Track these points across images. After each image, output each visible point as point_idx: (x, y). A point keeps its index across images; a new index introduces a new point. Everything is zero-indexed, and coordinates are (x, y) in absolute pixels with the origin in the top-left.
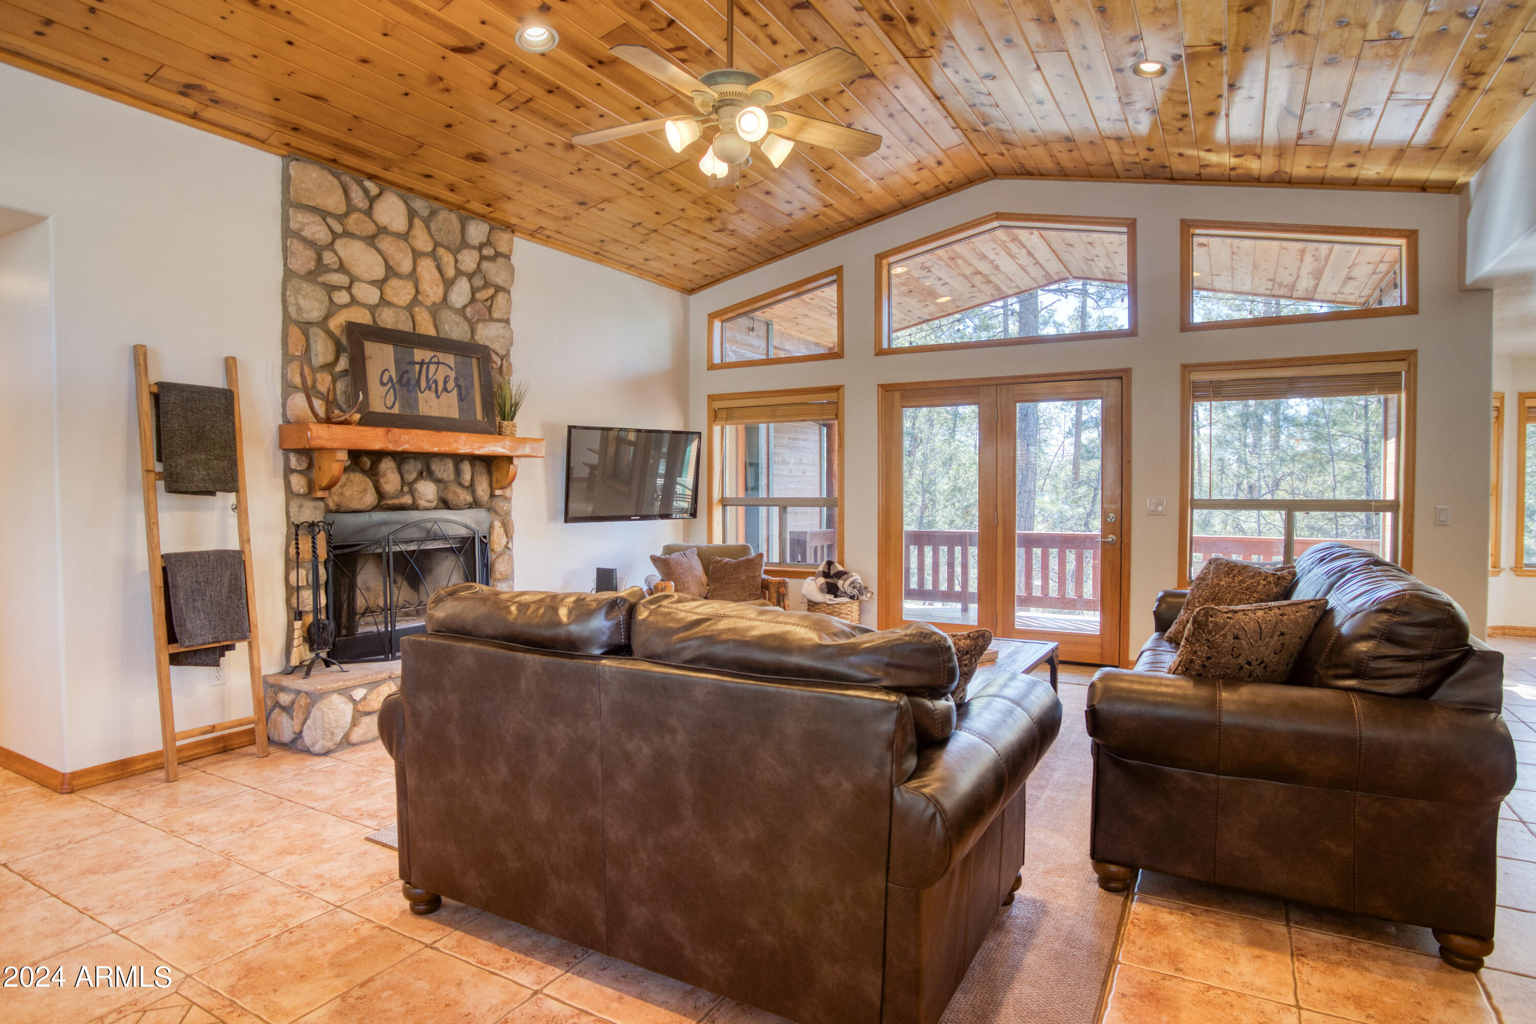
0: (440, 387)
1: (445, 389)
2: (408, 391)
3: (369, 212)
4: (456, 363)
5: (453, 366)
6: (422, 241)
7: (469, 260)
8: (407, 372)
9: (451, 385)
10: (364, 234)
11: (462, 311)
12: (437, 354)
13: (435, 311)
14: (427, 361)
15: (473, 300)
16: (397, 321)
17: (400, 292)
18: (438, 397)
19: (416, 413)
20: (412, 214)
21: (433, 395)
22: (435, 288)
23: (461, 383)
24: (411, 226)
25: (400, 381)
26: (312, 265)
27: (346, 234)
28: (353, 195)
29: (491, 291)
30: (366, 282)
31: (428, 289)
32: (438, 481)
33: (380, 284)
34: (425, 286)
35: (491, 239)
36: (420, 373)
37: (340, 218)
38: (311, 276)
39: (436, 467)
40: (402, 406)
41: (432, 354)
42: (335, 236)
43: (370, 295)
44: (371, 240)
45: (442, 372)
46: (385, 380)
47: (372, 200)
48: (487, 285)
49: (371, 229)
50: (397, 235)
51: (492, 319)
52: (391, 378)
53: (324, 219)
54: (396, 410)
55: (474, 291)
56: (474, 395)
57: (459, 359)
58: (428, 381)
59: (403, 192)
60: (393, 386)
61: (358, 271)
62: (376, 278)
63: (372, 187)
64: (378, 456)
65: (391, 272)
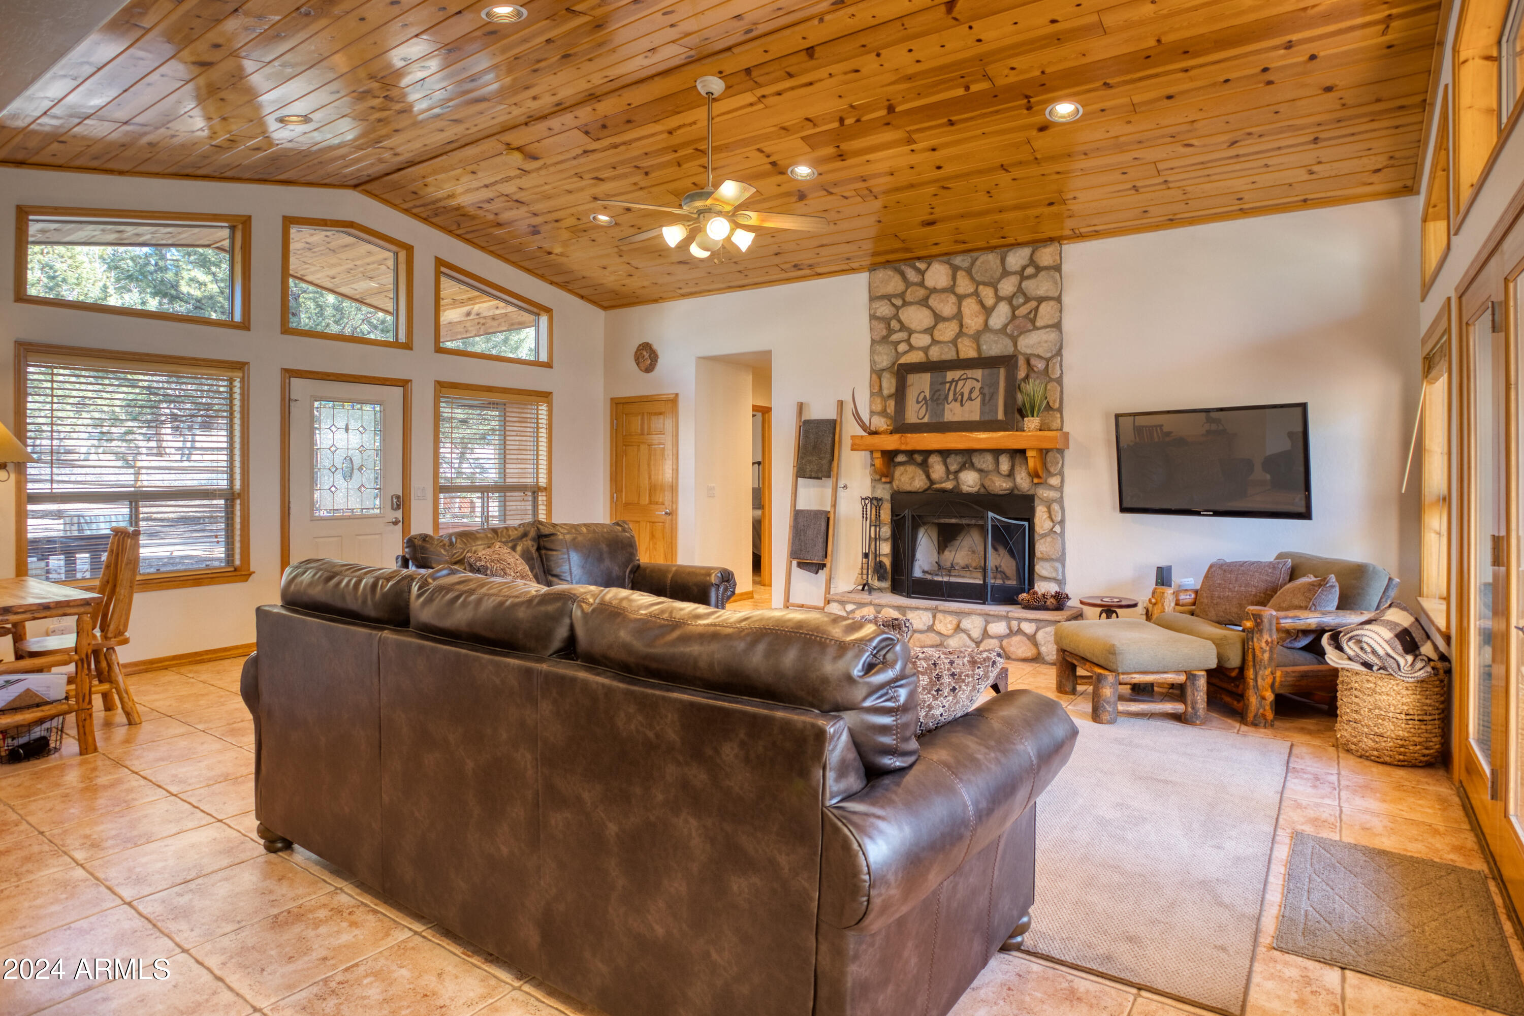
0: (966, 396)
1: (970, 399)
2: (937, 404)
3: (922, 284)
4: (983, 375)
5: (980, 379)
6: (964, 285)
7: (1007, 286)
8: (939, 390)
9: (976, 393)
10: (916, 299)
11: (1003, 330)
12: (966, 371)
13: (977, 338)
14: (956, 379)
15: (1014, 317)
16: (941, 354)
17: (947, 331)
18: (962, 405)
19: (941, 420)
20: (955, 269)
21: (958, 404)
22: (976, 319)
23: (986, 391)
24: (954, 278)
25: (932, 399)
26: (884, 333)
27: (905, 304)
28: (909, 276)
29: (1033, 304)
30: (920, 332)
31: (969, 321)
32: (980, 471)
33: (930, 331)
34: (967, 321)
35: (1035, 258)
36: (949, 389)
37: (902, 295)
38: (885, 339)
39: (976, 460)
40: (931, 417)
41: (962, 372)
42: (897, 308)
43: (924, 340)
44: (924, 302)
45: (970, 384)
46: (920, 399)
47: (922, 273)
48: (1028, 299)
49: (921, 293)
50: (944, 290)
51: (1036, 328)
52: (925, 398)
53: (890, 301)
54: (926, 420)
55: (1014, 309)
56: (997, 400)
57: (987, 371)
58: (955, 394)
59: (945, 258)
60: (926, 403)
61: (913, 326)
62: (926, 327)
63: (921, 265)
64: (927, 453)
65: (938, 318)
